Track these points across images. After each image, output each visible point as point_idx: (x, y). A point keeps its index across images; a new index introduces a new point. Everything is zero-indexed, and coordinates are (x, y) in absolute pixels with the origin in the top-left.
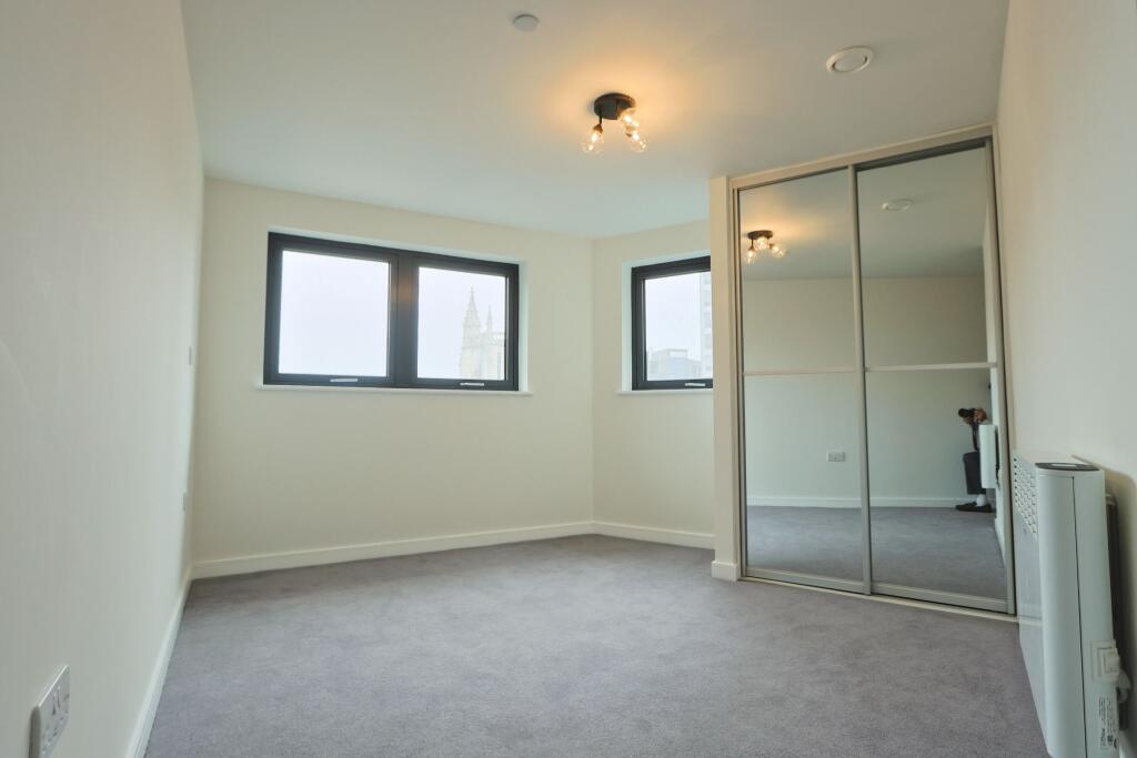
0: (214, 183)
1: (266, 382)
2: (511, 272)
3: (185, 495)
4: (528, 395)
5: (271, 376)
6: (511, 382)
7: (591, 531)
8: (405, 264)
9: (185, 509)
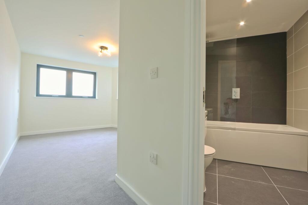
0: (23, 54)
1: (37, 96)
2: (95, 74)
3: (18, 119)
4: (97, 100)
5: (38, 95)
6: (94, 97)
7: (111, 127)
8: (69, 71)
9: (18, 121)
